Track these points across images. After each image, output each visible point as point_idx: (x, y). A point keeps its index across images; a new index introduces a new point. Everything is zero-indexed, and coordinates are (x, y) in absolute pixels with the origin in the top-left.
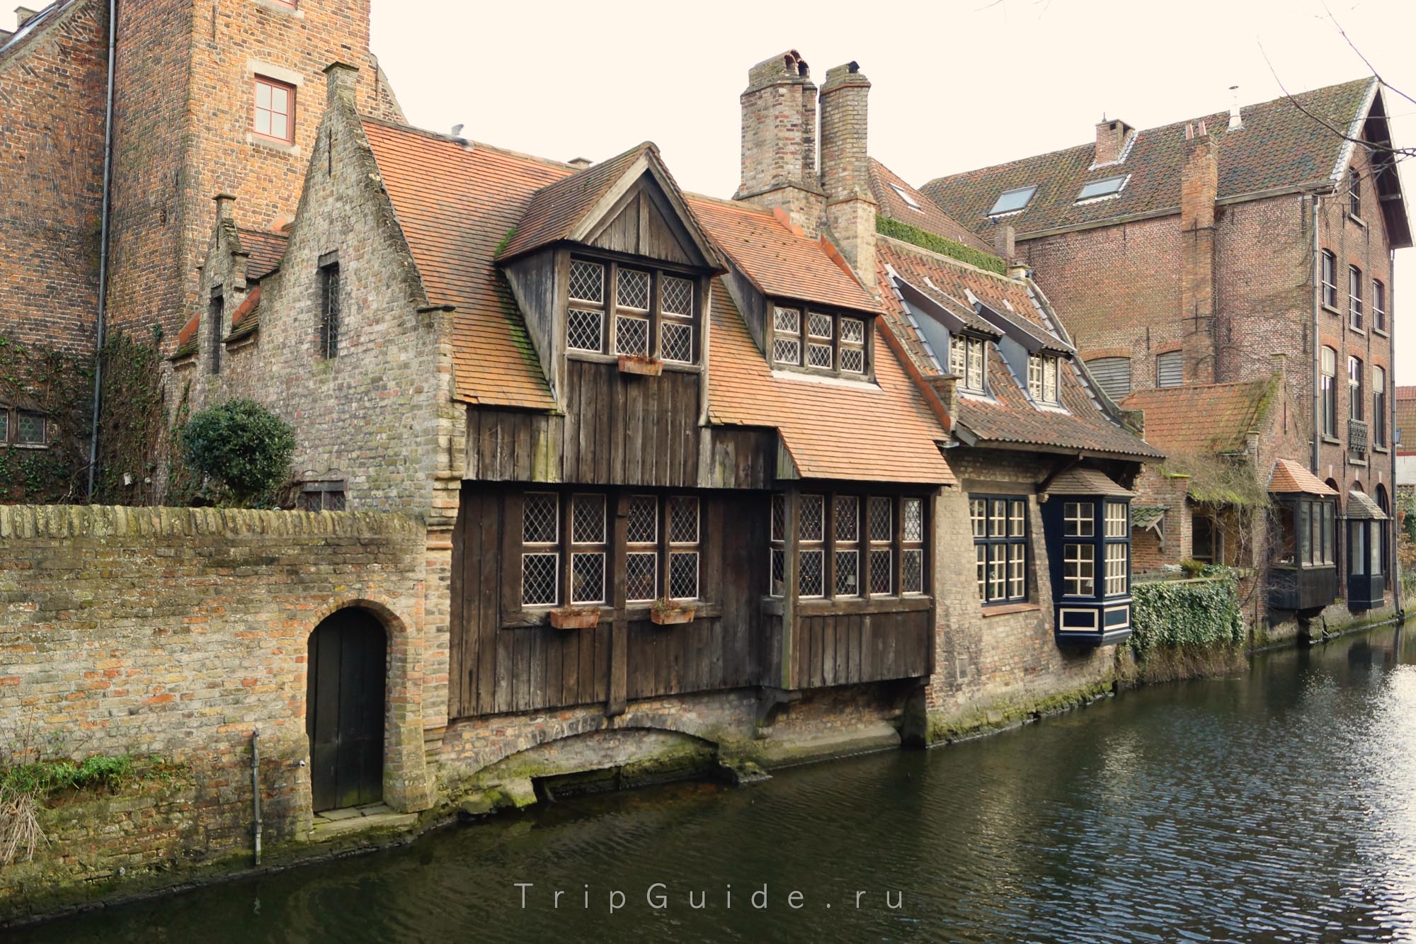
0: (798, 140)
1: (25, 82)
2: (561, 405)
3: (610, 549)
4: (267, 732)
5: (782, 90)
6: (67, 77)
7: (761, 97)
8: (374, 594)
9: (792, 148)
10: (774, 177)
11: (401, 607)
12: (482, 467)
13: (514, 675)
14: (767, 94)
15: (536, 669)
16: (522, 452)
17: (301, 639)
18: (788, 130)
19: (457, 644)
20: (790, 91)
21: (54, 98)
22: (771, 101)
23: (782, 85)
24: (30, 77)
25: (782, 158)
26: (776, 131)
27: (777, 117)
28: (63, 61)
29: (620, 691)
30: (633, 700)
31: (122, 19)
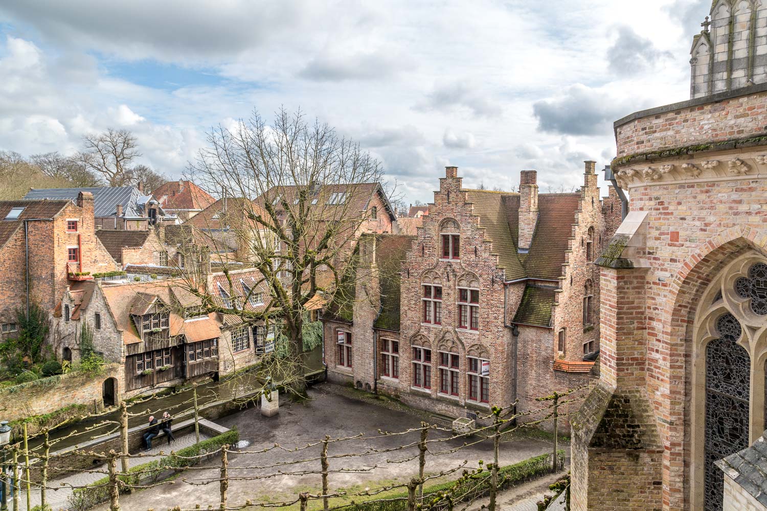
2: (143, 340)
3: (153, 360)
4: (97, 398)
6: (17, 246)
8: (112, 376)
11: (117, 377)
12: (129, 353)
13: (136, 383)
15: (140, 381)
16: (136, 349)
17: (101, 385)
19: (126, 380)
21: (14, 251)
24: (8, 249)
28: (16, 242)
29: (155, 382)
30: (158, 383)
31: (30, 230)
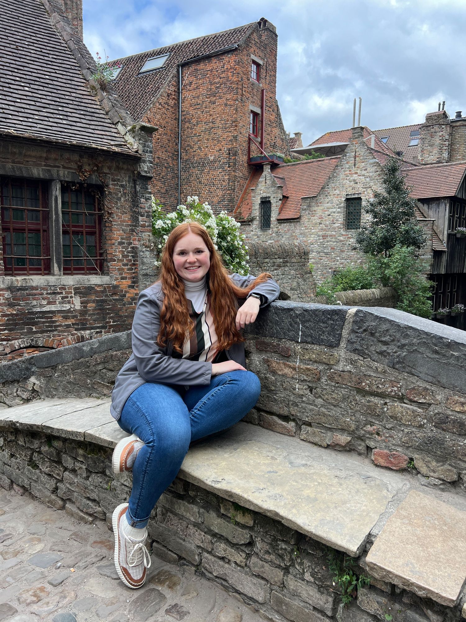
0: (447, 145)
1: (159, 109)
3: (443, 293)
5: (443, 126)
6: (169, 106)
7: (433, 128)
9: (445, 148)
10: (438, 158)
14: (436, 128)
16: (439, 265)
18: (444, 141)
20: (446, 127)
21: (166, 114)
22: (438, 130)
23: (443, 124)
24: (160, 107)
25: (442, 151)
26: (439, 141)
27: (440, 136)
28: (168, 99)
31: (186, 82)
